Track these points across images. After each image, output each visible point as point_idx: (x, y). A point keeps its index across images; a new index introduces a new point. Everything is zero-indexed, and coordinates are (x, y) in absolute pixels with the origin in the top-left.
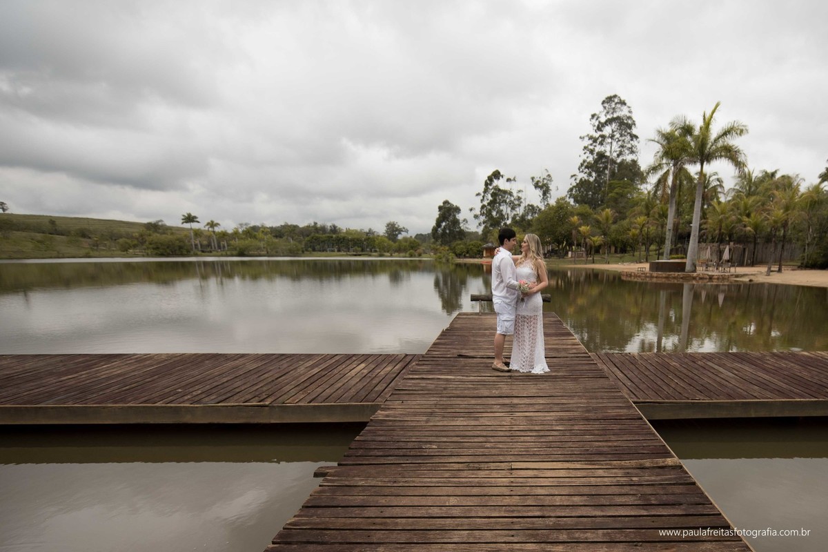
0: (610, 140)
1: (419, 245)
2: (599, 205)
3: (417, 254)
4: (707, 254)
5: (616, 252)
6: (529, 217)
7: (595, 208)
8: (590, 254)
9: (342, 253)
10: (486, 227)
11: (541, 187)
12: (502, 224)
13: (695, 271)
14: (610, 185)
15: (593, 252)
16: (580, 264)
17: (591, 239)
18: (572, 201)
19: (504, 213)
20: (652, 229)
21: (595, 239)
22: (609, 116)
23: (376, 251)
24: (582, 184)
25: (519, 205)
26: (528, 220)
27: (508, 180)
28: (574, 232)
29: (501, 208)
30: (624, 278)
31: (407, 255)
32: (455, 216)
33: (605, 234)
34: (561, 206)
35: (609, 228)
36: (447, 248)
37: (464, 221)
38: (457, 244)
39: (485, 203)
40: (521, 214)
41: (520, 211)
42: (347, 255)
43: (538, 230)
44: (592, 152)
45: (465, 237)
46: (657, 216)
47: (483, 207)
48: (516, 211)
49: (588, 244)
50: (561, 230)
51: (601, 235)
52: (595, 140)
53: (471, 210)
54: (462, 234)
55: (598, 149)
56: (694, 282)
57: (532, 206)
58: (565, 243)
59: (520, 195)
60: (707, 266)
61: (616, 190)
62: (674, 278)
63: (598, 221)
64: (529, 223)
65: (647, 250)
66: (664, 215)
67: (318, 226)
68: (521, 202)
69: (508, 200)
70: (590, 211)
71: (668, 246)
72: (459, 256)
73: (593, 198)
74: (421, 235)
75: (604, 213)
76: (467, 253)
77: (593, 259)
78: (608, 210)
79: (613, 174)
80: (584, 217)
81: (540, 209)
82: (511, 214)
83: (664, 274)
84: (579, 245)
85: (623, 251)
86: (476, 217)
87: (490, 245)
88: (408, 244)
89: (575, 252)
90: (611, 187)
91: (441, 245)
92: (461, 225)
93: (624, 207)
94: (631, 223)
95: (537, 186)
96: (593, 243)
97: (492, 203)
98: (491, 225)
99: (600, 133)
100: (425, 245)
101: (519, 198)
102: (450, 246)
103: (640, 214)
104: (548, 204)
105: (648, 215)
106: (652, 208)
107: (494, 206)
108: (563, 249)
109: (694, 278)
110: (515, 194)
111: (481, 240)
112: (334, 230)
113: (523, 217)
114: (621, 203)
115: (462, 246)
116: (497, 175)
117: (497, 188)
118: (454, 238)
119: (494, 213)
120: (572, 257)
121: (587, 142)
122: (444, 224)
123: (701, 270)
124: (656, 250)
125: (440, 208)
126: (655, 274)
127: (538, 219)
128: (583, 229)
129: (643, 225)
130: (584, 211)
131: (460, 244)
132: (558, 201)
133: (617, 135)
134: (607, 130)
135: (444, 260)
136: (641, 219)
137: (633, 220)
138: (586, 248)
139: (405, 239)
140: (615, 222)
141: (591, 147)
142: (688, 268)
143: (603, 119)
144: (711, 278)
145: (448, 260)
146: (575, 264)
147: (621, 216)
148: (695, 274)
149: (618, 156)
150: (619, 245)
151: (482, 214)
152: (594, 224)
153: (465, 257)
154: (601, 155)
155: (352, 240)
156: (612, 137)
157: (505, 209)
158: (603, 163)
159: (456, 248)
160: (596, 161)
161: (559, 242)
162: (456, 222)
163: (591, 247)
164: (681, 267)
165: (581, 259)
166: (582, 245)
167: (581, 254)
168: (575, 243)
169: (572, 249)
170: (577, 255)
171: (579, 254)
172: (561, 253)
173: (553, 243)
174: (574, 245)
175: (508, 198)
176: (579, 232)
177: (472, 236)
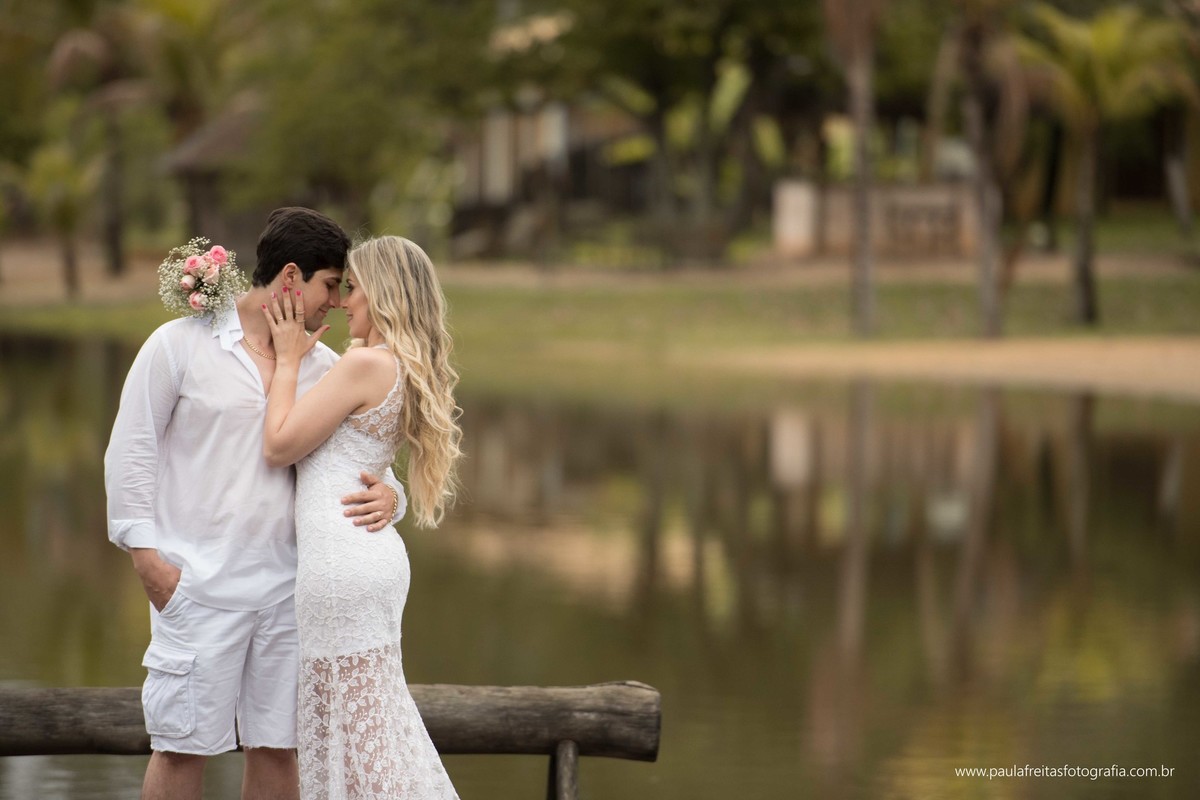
8: (1048, 207)
15: (1078, 190)
16: (924, 331)
17: (1048, 42)
49: (1015, 104)
58: (733, 83)
77: (1086, 280)
84: (900, 107)
89: (861, 185)
108: (713, 151)
120: (820, 249)
138: (986, 149)
163: (1052, 139)
165: (926, 273)
166: (938, 105)
167: (932, 214)
168: (861, 80)
169: (823, 150)
170: (878, 230)
171: (911, 215)
172: (682, 203)
173: (592, 83)
174: (840, 104)
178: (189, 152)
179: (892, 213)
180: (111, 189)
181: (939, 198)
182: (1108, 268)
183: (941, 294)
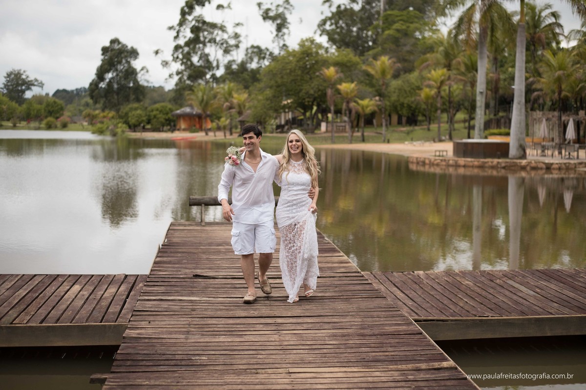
1: (62, 109)
2: (369, 48)
3: (59, 124)
4: (542, 130)
6: (254, 65)
7: (362, 54)
8: (358, 125)
10: (180, 79)
11: (273, 19)
12: (208, 76)
13: (524, 156)
14: (387, 17)
15: (362, 123)
16: (341, 143)
17: (358, 103)
19: (211, 58)
20: (456, 89)
21: (365, 102)
24: (341, 13)
25: (237, 46)
26: (252, 70)
27: (219, 7)
28: (329, 92)
29: (207, 50)
30: (413, 167)
31: (43, 125)
32: (129, 63)
33: (380, 95)
34: (307, 51)
35: (387, 85)
36: (112, 113)
37: (142, 69)
38: (131, 109)
39: (181, 42)
40: (239, 61)
41: (238, 56)
43: (271, 87)
45: (144, 97)
46: (463, 69)
47: (177, 48)
48: (232, 55)
49: (353, 112)
50: (310, 88)
51: (375, 96)
53: (157, 52)
54: (140, 92)
56: (523, 174)
57: (258, 47)
58: (315, 108)
59: (238, 30)
60: (544, 148)
61: (396, 26)
62: (493, 167)
63: (368, 75)
64: (255, 75)
65: (451, 121)
66: (473, 68)
68: (239, 42)
69: (218, 39)
70: (356, 59)
71: (480, 116)
72: (134, 127)
73: (359, 37)
74: (64, 91)
75: (378, 63)
76: (149, 122)
77: (363, 135)
78: (384, 59)
79: (390, 2)
80: (344, 67)
81: (271, 54)
82: (224, 60)
83: (476, 162)
84: (338, 112)
85: (412, 121)
86: (165, 64)
87: (188, 110)
88: (43, 106)
89: (332, 122)
90: (388, 21)
91: (103, 110)
92: (139, 76)
93: (410, 52)
94: (423, 78)
95: (266, 16)
96: (360, 110)
97: (193, 43)
98: (190, 78)
100: (70, 107)
101: (236, 36)
102: (118, 111)
103: (437, 65)
104: (284, 45)
105: (449, 67)
106: (455, 57)
107: (194, 48)
108: (312, 118)
109: (523, 168)
110: (230, 29)
111: (170, 101)
113: (243, 66)
114: (405, 45)
115: (139, 112)
117: (200, 21)
118: (127, 99)
119: (195, 59)
120: (327, 131)
122: (109, 75)
123: (533, 155)
124: (465, 121)
125: (105, 50)
126: (462, 161)
127: (270, 72)
128: (346, 87)
129: (442, 83)
130: (346, 59)
131: (136, 109)
132: (302, 44)
136: (438, 73)
137: (425, 73)
138: (350, 117)
139: (39, 99)
142: (513, 151)
144: (549, 168)
146: (333, 142)
147: (406, 66)
148: (524, 162)
150: (405, 112)
151: (175, 59)
152: (362, 79)
153: (144, 129)
157: (214, 53)
159: (130, 114)
161: (306, 108)
162: (131, 73)
163: (358, 116)
164: (502, 150)
165: (341, 134)
166: (343, 112)
167: (342, 126)
168: (332, 108)
169: (327, 117)
170: (335, 129)
171: (339, 126)
172: (308, 125)
173: (296, 108)
174: (330, 112)
175: (219, 36)
176: (338, 92)
177: (155, 95)
178: (240, 119)
179: (337, 126)
180: (231, 123)
181: (343, 124)
182: (365, 134)
183: (343, 137)
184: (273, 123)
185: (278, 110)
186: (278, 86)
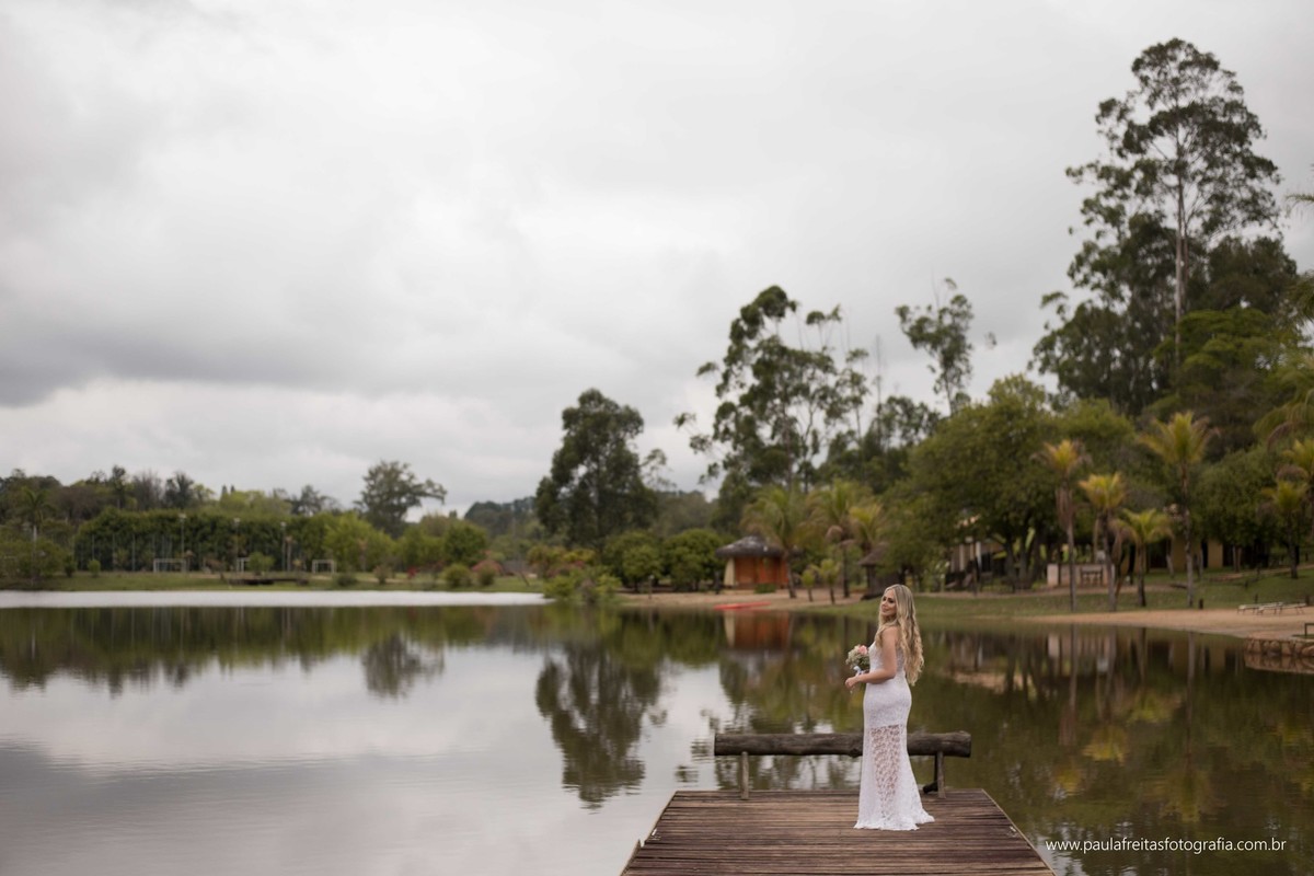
0: (1172, 180)
1: (482, 545)
2: (1153, 396)
3: (474, 577)
5: (1227, 562)
6: (896, 441)
7: (1135, 410)
8: (1130, 571)
9: (206, 575)
10: (733, 480)
11: (934, 341)
12: (795, 468)
14: (1188, 326)
15: (1140, 563)
16: (1093, 610)
17: (1127, 520)
18: (1050, 383)
19: (801, 428)
21: (1143, 518)
22: (1162, 106)
23: (324, 568)
24: (1086, 321)
25: (857, 402)
26: (893, 452)
27: (814, 318)
28: (1063, 496)
29: (791, 411)
31: (441, 582)
32: (620, 442)
33: (1182, 501)
34: (1011, 403)
35: (1195, 478)
36: (588, 554)
37: (652, 457)
38: (628, 543)
39: (733, 396)
40: (864, 431)
41: (861, 421)
42: (224, 584)
43: (931, 489)
44: (1113, 216)
45: (656, 515)
47: (725, 411)
48: (845, 421)
49: (1118, 540)
50: (1015, 489)
51: (1168, 504)
52: (1123, 179)
54: (646, 503)
55: (1133, 206)
57: (904, 403)
58: (1032, 532)
59: (858, 367)
61: (1209, 346)
63: (1151, 456)
64: (897, 464)
67: (128, 479)
68: (863, 392)
69: (813, 387)
70: (1121, 421)
72: (633, 583)
73: (1126, 372)
74: (491, 505)
75: (1170, 430)
76: (666, 572)
77: (1142, 592)
78: (1183, 419)
79: (1195, 289)
80: (1094, 440)
81: (933, 416)
82: (829, 432)
84: (1083, 541)
85: (1256, 557)
86: (698, 443)
87: (751, 542)
88: (444, 539)
89: (1070, 563)
90: (1194, 335)
91: (568, 546)
92: (645, 470)
93: (1245, 404)
94: (1274, 459)
95: (919, 334)
96: (1135, 535)
98: (755, 473)
99: (1132, 159)
100: (502, 541)
101: (856, 380)
102: (600, 547)
104: (959, 396)
107: (763, 408)
108: (1028, 554)
110: (840, 364)
111: (714, 525)
112: (182, 493)
113: (871, 444)
114: (1234, 386)
115: (645, 549)
116: (774, 302)
117: (775, 348)
118: (620, 523)
119: (765, 432)
120: (1060, 585)
121: (1093, 186)
122: (582, 470)
125: (570, 417)
127: (928, 452)
128: (1095, 483)
130: (1097, 423)
131: (638, 543)
132: (998, 391)
133: (1197, 163)
134: (1163, 148)
135: (578, 599)
136: (1310, 447)
137: (1280, 448)
138: (1109, 552)
139: (433, 524)
140: (1214, 456)
141: (1112, 203)
143: (1142, 115)
145: (592, 601)
146: (1073, 610)
147: (1234, 433)
149: (1210, 227)
150: (1239, 538)
151: (721, 435)
152: (1137, 465)
153: (657, 587)
154: (1148, 229)
155: (246, 529)
156: (1179, 168)
157: (805, 416)
158: (1157, 253)
159: (626, 554)
160: (1129, 249)
161: (1010, 532)
162: (625, 464)
163: (1131, 550)
165: (1093, 591)
166: (1095, 540)
167: (1096, 573)
168: (1070, 532)
169: (1061, 554)
170: (1078, 579)
171: (1088, 573)
172: (1018, 570)
173: (989, 535)
174: (1066, 542)
175: (817, 380)
176: (1082, 496)
177: (683, 511)
178: (866, 560)
179: (1082, 573)
180: (845, 572)
181: (1097, 568)
182: (1147, 589)
183: (1097, 596)
184: (941, 567)
185: (949, 539)
186: (947, 487)
